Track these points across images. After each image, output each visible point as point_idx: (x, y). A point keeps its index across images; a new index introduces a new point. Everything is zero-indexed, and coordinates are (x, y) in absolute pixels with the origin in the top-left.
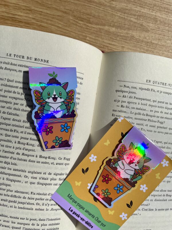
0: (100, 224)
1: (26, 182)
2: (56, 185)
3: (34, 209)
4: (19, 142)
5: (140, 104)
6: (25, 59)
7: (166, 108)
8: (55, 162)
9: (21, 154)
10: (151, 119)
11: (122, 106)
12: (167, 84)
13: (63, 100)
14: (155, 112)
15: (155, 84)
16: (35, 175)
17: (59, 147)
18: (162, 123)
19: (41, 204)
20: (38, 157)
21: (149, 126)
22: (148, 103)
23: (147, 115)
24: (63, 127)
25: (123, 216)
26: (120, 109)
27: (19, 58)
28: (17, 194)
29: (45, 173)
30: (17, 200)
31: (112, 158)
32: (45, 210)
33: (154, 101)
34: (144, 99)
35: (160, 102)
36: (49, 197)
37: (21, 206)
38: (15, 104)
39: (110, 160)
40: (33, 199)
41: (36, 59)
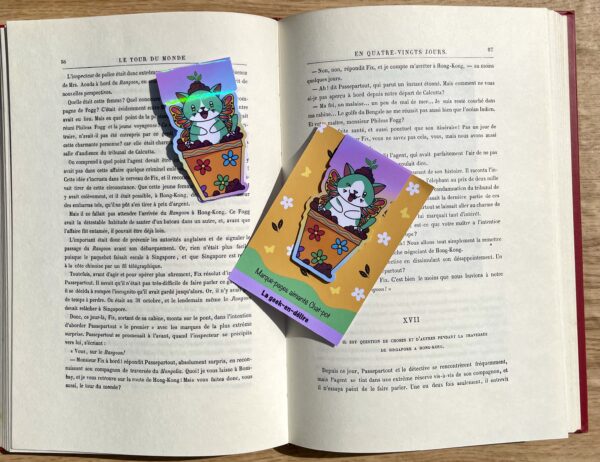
0: (320, 313)
1: (184, 257)
2: (234, 256)
3: (204, 300)
4: (162, 195)
5: (352, 95)
6: (149, 61)
7: (401, 93)
8: (225, 218)
9: (168, 213)
10: (377, 117)
11: (322, 106)
12: (396, 51)
13: (217, 113)
14: (382, 103)
15: (372, 56)
16: (196, 244)
17: (226, 192)
18: (398, 121)
19: (214, 291)
20: (196, 212)
21: (374, 130)
22: (366, 91)
23: (368, 112)
24: (226, 157)
25: (358, 293)
26: (319, 110)
27: (138, 62)
28: (173, 279)
29: (211, 239)
30: (175, 288)
31: (319, 195)
32: (222, 299)
33: (375, 86)
34: (356, 87)
35: (388, 85)
36: (225, 278)
37: (182, 297)
38: (144, 135)
39: (316, 200)
40: (200, 283)
41: (164, 58)
